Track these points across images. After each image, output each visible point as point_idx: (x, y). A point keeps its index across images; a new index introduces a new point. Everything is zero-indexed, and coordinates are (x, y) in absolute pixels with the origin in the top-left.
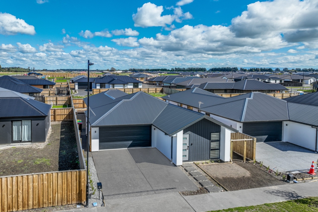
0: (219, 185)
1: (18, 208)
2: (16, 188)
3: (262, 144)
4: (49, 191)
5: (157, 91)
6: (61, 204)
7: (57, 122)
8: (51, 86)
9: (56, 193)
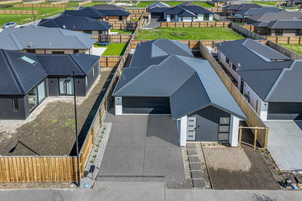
0: (209, 178)
1: (26, 181)
2: (24, 165)
3: (291, 122)
4: (49, 170)
5: (225, 25)
6: (59, 181)
7: (109, 68)
8: (126, 17)
9: (54, 172)
